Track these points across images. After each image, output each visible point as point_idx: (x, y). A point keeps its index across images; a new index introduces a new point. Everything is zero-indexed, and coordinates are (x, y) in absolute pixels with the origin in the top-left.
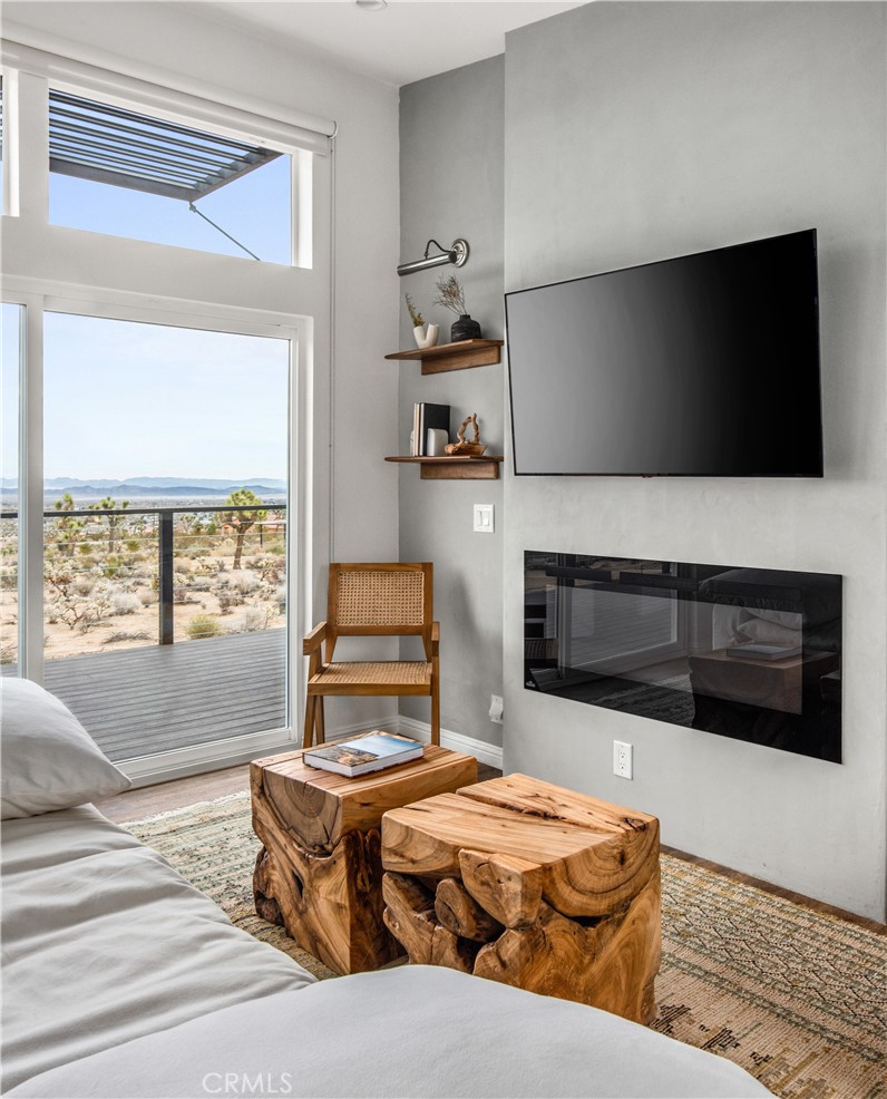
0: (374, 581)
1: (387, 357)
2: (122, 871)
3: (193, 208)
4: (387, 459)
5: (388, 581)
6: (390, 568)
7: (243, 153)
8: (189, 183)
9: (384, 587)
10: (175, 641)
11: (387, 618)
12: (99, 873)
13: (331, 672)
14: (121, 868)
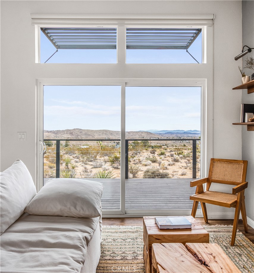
0: (225, 165)
1: (233, 89)
2: (71, 238)
3: (187, 51)
4: (233, 124)
5: (230, 166)
6: (232, 161)
7: (195, 32)
8: (185, 44)
9: (229, 168)
10: (197, 177)
11: (228, 178)
12: (66, 237)
13: (208, 194)
14: (71, 237)
